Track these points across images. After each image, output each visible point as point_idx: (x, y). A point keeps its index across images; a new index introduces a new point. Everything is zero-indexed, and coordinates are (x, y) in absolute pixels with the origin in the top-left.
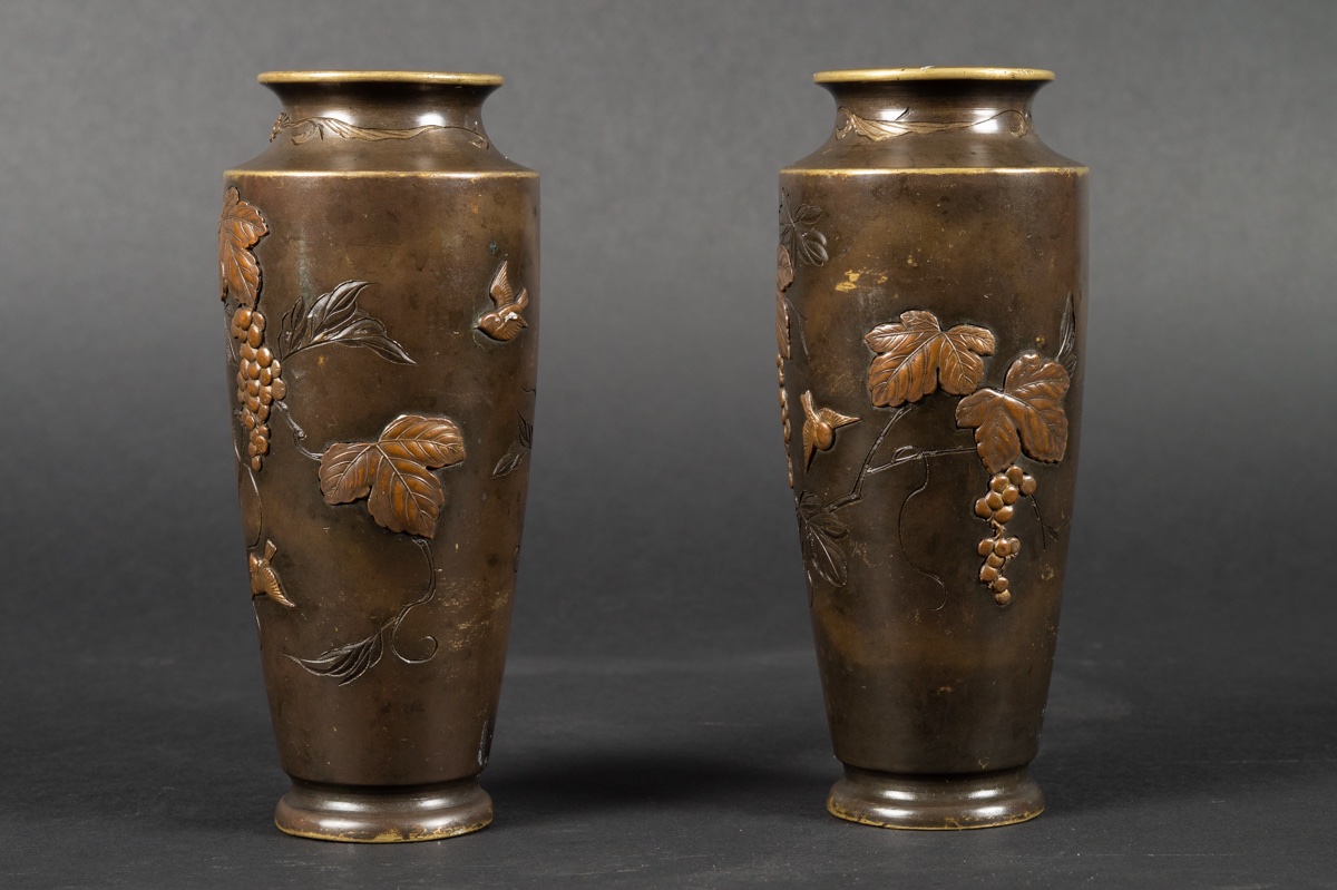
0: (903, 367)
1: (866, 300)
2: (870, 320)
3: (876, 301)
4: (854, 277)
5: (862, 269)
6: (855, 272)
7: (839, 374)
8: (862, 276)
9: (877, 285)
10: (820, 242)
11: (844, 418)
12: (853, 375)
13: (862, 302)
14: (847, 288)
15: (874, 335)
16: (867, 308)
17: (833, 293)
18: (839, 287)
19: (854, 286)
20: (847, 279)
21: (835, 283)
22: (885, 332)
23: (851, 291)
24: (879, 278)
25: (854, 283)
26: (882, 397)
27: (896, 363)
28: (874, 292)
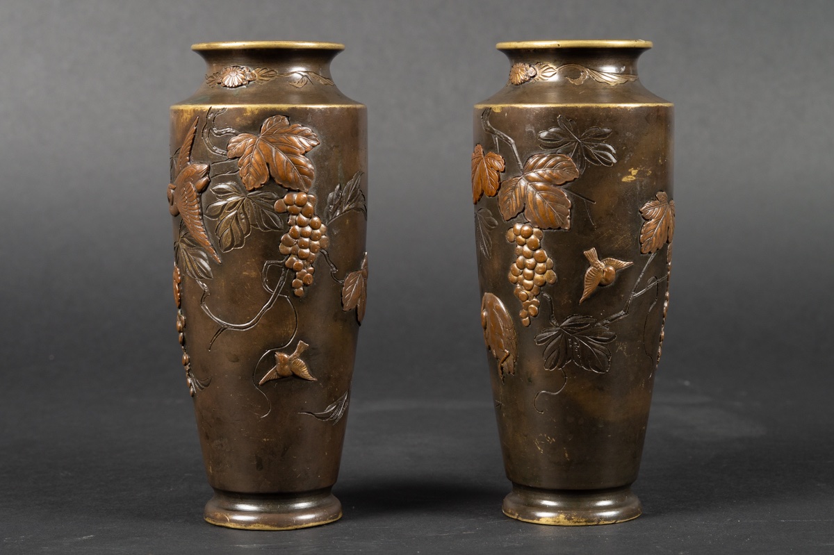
1: (641, 186)
4: (634, 172)
5: (639, 167)
6: (635, 169)
7: (622, 235)
8: (639, 171)
10: (610, 151)
11: (624, 264)
13: (639, 188)
18: (624, 179)
19: (634, 178)
20: (630, 173)
21: (622, 177)
24: (647, 172)
25: (634, 176)
26: (648, 247)
28: (645, 181)
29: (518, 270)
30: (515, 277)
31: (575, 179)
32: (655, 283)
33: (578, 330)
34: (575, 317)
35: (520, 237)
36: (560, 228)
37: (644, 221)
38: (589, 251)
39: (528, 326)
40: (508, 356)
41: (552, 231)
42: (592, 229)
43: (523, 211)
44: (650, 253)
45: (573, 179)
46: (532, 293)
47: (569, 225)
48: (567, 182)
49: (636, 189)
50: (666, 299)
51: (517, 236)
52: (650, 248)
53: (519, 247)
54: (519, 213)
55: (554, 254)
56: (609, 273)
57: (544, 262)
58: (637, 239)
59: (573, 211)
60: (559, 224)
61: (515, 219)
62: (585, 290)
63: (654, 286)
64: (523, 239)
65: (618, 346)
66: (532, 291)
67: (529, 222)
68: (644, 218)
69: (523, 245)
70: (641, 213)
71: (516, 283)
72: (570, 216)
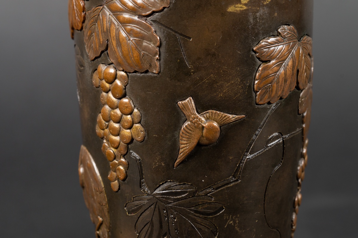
0: (282, 71)
1: (255, 18)
2: (257, 35)
3: (263, 19)
9: (263, 6)
11: (232, 117)
12: (241, 81)
13: (251, 21)
14: (238, 9)
15: (263, 46)
16: (255, 25)
17: (224, 14)
18: (231, 9)
19: (245, 8)
21: (227, 5)
22: (271, 44)
23: (242, 12)
25: (245, 5)
27: (278, 68)
29: (104, 122)
30: (102, 131)
31: (164, 8)
32: (280, 140)
33: (175, 200)
34: (170, 184)
35: (104, 81)
36: (147, 72)
37: (259, 62)
38: (184, 102)
39: (117, 192)
40: (101, 224)
41: (138, 74)
42: (188, 74)
43: (107, 49)
44: (269, 103)
45: (161, 8)
46: (119, 152)
47: (158, 69)
48: (153, 13)
49: (248, 21)
50: (302, 156)
51: (101, 80)
52: (269, 98)
53: (104, 94)
54: (102, 52)
55: (142, 104)
56: (211, 129)
57: (131, 113)
58: (250, 86)
59: (163, 50)
60: (146, 67)
61: (99, 59)
62: (181, 150)
63: (277, 144)
64: (107, 85)
65: (227, 220)
66: (119, 149)
67: (112, 63)
68: (259, 58)
69: (107, 92)
70: (255, 52)
71: (103, 138)
72: (160, 55)
